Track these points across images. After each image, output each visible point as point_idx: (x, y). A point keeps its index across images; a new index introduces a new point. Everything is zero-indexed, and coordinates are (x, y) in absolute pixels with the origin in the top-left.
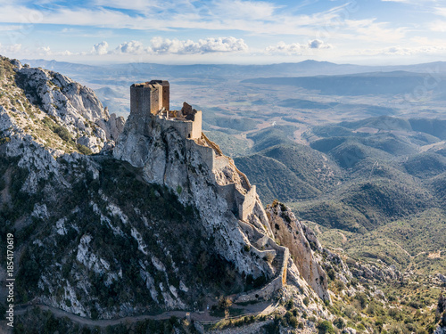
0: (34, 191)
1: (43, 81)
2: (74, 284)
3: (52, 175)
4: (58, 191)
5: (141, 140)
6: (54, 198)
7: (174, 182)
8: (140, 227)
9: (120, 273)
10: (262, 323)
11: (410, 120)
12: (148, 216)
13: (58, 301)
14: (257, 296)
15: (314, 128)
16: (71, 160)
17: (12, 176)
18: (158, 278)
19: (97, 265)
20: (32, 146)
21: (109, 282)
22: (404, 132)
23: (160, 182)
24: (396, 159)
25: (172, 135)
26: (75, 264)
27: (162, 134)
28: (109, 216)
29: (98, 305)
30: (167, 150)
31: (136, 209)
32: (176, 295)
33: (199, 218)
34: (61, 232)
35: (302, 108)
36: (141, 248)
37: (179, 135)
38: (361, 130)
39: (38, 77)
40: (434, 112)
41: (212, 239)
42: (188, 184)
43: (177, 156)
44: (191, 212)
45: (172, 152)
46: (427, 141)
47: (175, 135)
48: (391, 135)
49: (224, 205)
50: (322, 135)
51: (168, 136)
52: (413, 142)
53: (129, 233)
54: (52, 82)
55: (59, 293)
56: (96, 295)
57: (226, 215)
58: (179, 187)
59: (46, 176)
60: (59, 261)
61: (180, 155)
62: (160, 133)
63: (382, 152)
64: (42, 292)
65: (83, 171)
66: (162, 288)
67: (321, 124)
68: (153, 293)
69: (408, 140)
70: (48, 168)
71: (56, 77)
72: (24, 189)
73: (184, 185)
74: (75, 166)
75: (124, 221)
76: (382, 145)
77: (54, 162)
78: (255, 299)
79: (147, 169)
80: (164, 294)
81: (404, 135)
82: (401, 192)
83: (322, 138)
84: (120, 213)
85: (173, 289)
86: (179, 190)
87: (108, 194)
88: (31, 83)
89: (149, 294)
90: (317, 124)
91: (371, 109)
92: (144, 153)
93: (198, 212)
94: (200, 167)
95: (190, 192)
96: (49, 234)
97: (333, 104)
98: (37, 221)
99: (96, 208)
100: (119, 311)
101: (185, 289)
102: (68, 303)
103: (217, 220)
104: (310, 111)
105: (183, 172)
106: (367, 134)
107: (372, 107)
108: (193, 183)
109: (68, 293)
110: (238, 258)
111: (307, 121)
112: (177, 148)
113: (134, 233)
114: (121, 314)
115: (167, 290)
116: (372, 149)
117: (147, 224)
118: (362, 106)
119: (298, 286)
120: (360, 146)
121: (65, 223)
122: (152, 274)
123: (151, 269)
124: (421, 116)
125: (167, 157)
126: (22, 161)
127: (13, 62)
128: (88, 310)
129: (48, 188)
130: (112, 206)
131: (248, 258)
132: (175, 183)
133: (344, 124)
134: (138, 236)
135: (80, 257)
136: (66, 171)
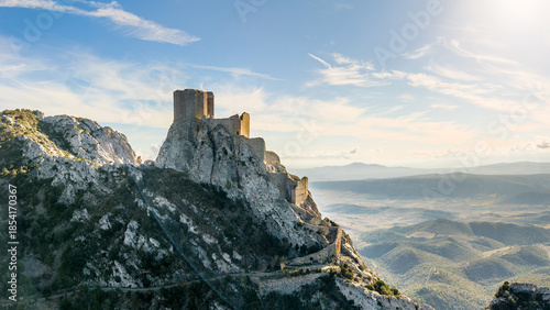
0: (72, 201)
1: (70, 127)
2: (123, 262)
3: (91, 184)
4: (98, 197)
5: (186, 145)
6: (95, 203)
7: (221, 179)
8: (189, 213)
9: (171, 249)
10: (318, 275)
11: (471, 224)
12: (197, 206)
13: (107, 280)
14: (311, 259)
15: (363, 234)
16: (111, 170)
17: (46, 194)
18: (210, 250)
19: (146, 245)
20: (67, 163)
21: (160, 256)
22: (465, 237)
23: (207, 180)
24: (456, 265)
25: (220, 133)
26: (122, 248)
27: (209, 133)
28: (156, 208)
29: (149, 277)
30: (214, 149)
31: (184, 200)
32: (229, 260)
33: (250, 208)
34: (104, 227)
35: (348, 212)
36: (192, 229)
37: (227, 131)
38: (415, 235)
39: (65, 123)
40: (498, 216)
41: (264, 224)
42: (238, 179)
43: (226, 153)
44: (241, 205)
45: (220, 150)
46: (490, 247)
47: (222, 131)
48: (450, 239)
49: (275, 192)
50: (372, 241)
51: (216, 134)
52: (474, 247)
53: (178, 219)
54: (80, 127)
55: (107, 274)
56: (146, 269)
57: (278, 201)
58: (228, 182)
59: (85, 187)
60: (105, 249)
61: (229, 151)
62: (206, 132)
63: (440, 258)
64: (88, 277)
65: (124, 177)
66: (214, 258)
67: (370, 230)
68: (206, 263)
69: (469, 246)
70: (86, 179)
71: (83, 122)
72: (60, 201)
73: (233, 180)
74: (115, 174)
75: (172, 209)
76: (439, 249)
77: (93, 173)
78: (309, 261)
79: (192, 171)
80: (218, 262)
81: (464, 239)
82: (461, 298)
83: (370, 244)
84: (168, 204)
85: (226, 256)
86: (228, 186)
87: (154, 190)
88: (57, 130)
89: (201, 264)
90: (366, 230)
91: (427, 212)
92: (189, 156)
93: (249, 204)
94: (250, 159)
95: (239, 187)
96: (92, 230)
97: (383, 209)
98: (77, 225)
99: (141, 203)
100: (171, 278)
101: (239, 257)
102: (118, 279)
103: (268, 208)
104: (356, 216)
105: (232, 167)
106: (423, 239)
107: (428, 211)
108: (244, 176)
109: (117, 271)
110: (291, 235)
111: (354, 227)
112: (225, 145)
113: (183, 219)
114: (174, 280)
115: (220, 258)
116: (429, 254)
117: (196, 211)
118: (416, 209)
119: (352, 257)
120: (414, 251)
121: (109, 217)
122: (204, 247)
123: (203, 244)
124: (483, 220)
125: (214, 154)
126: (56, 180)
127: (35, 113)
128: (139, 281)
129: (87, 196)
130: (158, 199)
131: (301, 232)
132: (224, 180)
133: (396, 228)
134: (188, 220)
135: (127, 241)
136: (107, 179)
